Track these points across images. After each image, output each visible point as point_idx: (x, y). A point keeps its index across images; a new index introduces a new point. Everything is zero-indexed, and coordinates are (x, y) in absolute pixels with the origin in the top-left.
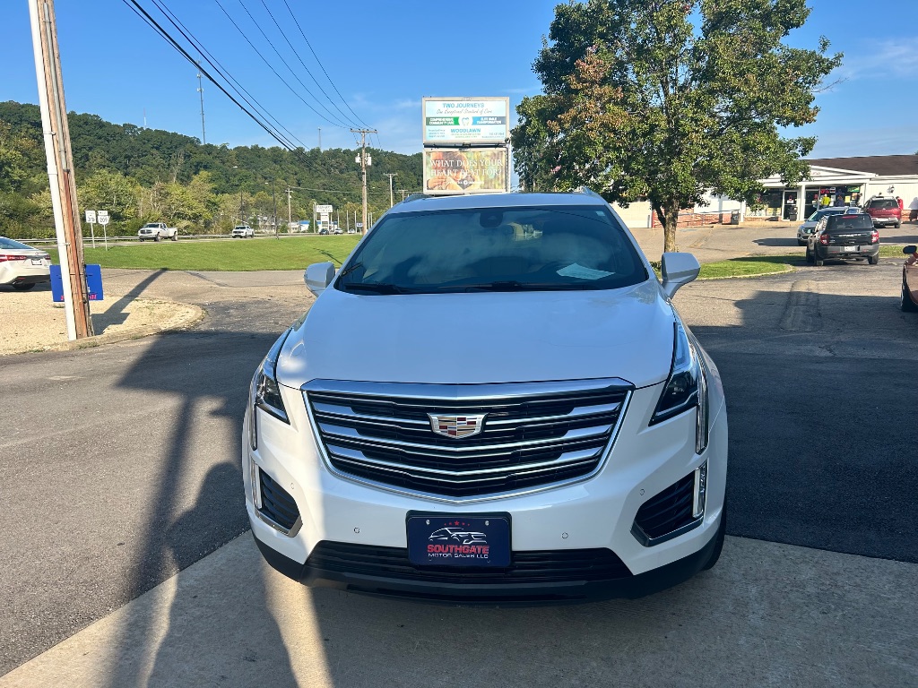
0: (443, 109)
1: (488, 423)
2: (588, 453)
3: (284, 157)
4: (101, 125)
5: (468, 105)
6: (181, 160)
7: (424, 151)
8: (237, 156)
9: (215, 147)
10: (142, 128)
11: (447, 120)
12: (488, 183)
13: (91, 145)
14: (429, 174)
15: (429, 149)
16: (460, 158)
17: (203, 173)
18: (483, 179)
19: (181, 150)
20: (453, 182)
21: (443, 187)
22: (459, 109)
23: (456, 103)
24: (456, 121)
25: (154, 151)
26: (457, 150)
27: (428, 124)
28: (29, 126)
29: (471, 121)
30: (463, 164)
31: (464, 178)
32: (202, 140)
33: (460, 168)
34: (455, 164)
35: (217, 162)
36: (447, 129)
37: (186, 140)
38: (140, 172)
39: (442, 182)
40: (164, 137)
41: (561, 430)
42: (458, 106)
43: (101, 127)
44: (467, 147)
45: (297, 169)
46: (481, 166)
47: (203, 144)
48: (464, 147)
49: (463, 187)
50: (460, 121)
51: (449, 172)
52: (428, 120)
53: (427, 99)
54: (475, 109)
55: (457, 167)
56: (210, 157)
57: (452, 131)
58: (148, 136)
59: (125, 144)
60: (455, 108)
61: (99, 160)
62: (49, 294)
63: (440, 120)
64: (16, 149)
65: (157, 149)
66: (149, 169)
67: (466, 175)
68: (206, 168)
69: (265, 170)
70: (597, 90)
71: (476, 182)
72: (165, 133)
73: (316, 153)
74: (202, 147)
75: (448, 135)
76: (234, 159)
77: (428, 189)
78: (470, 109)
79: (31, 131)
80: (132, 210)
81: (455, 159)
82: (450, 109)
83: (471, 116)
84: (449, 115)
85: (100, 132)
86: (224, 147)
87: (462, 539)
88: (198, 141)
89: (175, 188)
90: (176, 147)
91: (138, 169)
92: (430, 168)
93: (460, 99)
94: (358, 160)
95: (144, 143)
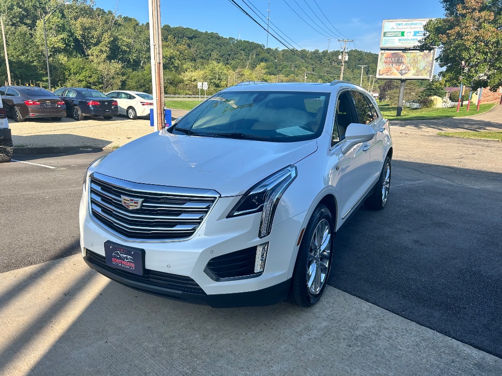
0: (395, 27)
1: (144, 204)
2: (190, 227)
3: (307, 55)
4: (219, 38)
5: (412, 24)
6: (254, 56)
7: (379, 53)
8: (283, 54)
9: (272, 50)
10: (237, 39)
11: (397, 33)
12: (418, 72)
13: (212, 48)
14: (381, 66)
15: (383, 51)
16: (402, 56)
17: (263, 64)
18: (415, 69)
19: (255, 52)
20: (395, 71)
21: (389, 73)
22: (406, 27)
23: (404, 23)
24: (403, 34)
25: (242, 52)
26: (401, 51)
27: (384, 36)
28: (187, 39)
29: (413, 34)
30: (403, 60)
31: (403, 69)
32: (266, 46)
33: (402, 63)
34: (398, 60)
35: (272, 58)
36: (397, 39)
37: (258, 46)
38: (233, 62)
39: (388, 71)
40: (247, 44)
41: (178, 213)
42: (406, 24)
43: (218, 39)
44: (408, 50)
45: (313, 62)
46: (415, 61)
47: (266, 48)
48: (405, 50)
49: (402, 74)
50: (405, 34)
51: (394, 65)
52: (385, 33)
53: (386, 21)
54: (416, 26)
55: (399, 62)
56: (269, 55)
57: (400, 40)
58: (240, 43)
59: (228, 48)
60: (403, 26)
61: (216, 56)
62: (148, 122)
63: (392, 33)
64: (178, 50)
65: (243, 50)
66: (238, 61)
67: (404, 66)
68: (266, 60)
69: (296, 63)
70: (477, 14)
71: (410, 72)
72: (248, 42)
73: (325, 53)
74: (266, 50)
75: (396, 43)
76: (281, 56)
77: (379, 75)
78: (413, 26)
79: (187, 41)
80: (225, 83)
81: (399, 57)
82: (400, 27)
83: (412, 31)
84: (399, 30)
85: (218, 42)
86: (276, 49)
87: (124, 258)
88: (264, 46)
89: (247, 72)
90: (252, 50)
91: (233, 61)
92: (382, 63)
93: (407, 20)
94: (340, 57)
95: (238, 47)
